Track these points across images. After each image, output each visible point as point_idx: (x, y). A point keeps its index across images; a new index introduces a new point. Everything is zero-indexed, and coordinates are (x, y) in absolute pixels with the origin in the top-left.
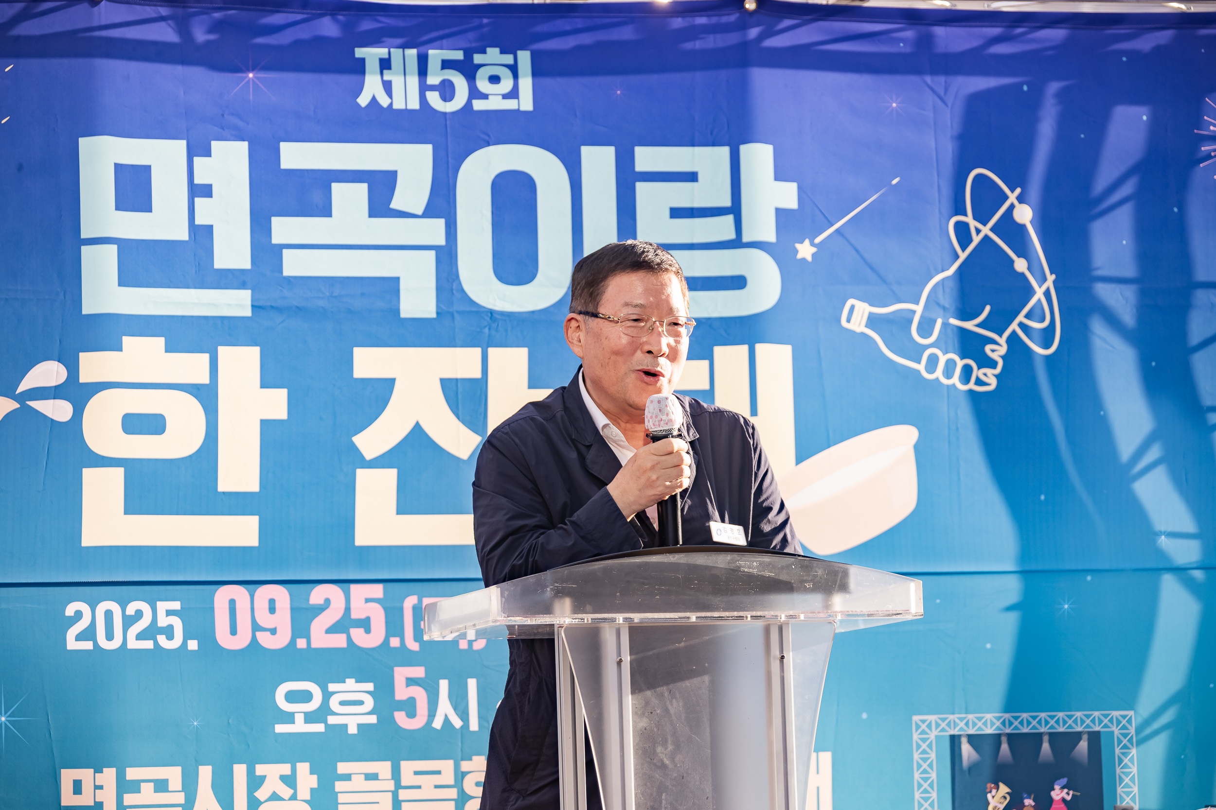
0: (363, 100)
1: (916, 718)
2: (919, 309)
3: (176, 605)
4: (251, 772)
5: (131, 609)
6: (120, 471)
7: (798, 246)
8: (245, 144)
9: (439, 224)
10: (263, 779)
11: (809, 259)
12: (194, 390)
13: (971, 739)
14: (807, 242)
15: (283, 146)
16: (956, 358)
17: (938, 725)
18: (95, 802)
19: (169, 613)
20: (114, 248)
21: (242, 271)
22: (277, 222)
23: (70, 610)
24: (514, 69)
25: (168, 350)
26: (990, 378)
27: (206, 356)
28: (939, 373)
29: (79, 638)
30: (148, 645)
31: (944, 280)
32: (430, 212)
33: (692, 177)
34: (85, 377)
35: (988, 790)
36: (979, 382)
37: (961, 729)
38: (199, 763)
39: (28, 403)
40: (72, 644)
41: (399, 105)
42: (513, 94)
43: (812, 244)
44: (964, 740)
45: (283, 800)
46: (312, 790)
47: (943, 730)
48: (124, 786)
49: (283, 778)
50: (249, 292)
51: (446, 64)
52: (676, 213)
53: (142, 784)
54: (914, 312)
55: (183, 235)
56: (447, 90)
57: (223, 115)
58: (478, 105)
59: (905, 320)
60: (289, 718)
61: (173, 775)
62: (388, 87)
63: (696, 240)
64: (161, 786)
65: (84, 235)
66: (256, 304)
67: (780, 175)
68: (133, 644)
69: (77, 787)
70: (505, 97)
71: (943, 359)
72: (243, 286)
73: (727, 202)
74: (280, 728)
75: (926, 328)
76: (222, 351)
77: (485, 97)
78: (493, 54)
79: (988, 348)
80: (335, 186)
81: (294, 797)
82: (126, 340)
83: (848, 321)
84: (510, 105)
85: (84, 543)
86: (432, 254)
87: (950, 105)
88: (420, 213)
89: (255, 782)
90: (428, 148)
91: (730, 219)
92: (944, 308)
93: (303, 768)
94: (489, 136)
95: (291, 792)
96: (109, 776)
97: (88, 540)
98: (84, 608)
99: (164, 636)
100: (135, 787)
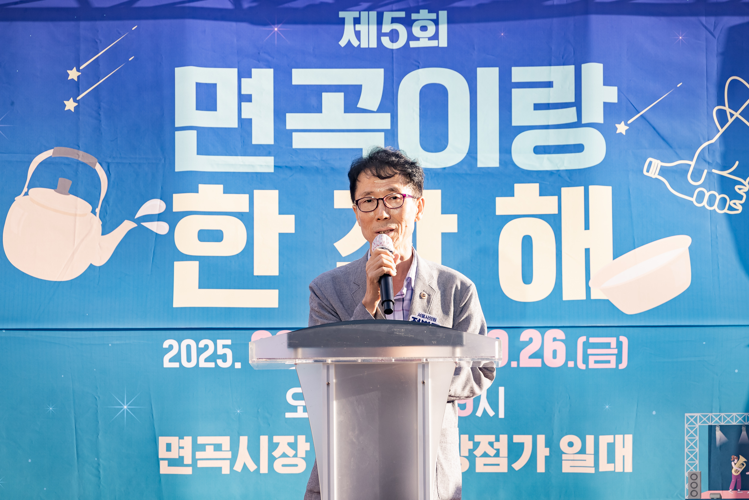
0: (343, 43)
1: (687, 415)
2: (693, 163)
3: (228, 342)
4: (270, 440)
5: (202, 344)
6: (196, 264)
7: (617, 125)
8: (271, 71)
9: (387, 117)
10: (277, 444)
11: (624, 133)
12: (239, 215)
13: (723, 428)
14: (623, 123)
15: (294, 71)
16: (716, 194)
17: (701, 419)
18: (179, 456)
19: (224, 346)
20: (194, 133)
21: (269, 146)
22: (289, 116)
23: (166, 345)
24: (436, 22)
25: (225, 192)
26: (738, 206)
27: (247, 196)
28: (705, 203)
29: (171, 360)
30: (212, 365)
31: (709, 145)
32: (381, 109)
33: (549, 85)
34: (176, 209)
35: (732, 460)
36: (731, 208)
37: (716, 422)
38: (240, 434)
39: (143, 224)
40: (167, 364)
41: (364, 45)
42: (435, 37)
43: (626, 124)
44: (718, 429)
45: (289, 457)
46: (306, 451)
47: (704, 422)
48: (197, 447)
49: (289, 444)
50: (272, 158)
51: (394, 20)
52: (538, 107)
53: (207, 447)
54: (690, 165)
55: (234, 124)
56: (394, 36)
57: (259, 53)
58: (413, 44)
59: (683, 171)
60: (294, 409)
61: (225, 441)
62: (358, 34)
63: (550, 123)
64: (218, 447)
65: (177, 125)
66: (277, 165)
67: (607, 82)
68: (203, 364)
69: (169, 447)
70: (430, 39)
71: (707, 194)
72: (269, 154)
73: (572, 100)
74: (288, 415)
75: (697, 175)
76: (256, 192)
77: (418, 39)
78: (424, 13)
79: (737, 188)
80: (324, 94)
81: (295, 456)
82: (201, 187)
83: (648, 171)
84: (434, 43)
85: (175, 305)
86: (382, 134)
87: (717, 38)
88: (375, 110)
89: (273, 446)
90: (381, 71)
91: (573, 110)
92: (709, 163)
93: (302, 439)
94: (419, 63)
95: (294, 452)
96: (187, 441)
97: (177, 303)
98: (174, 343)
99: (221, 360)
100: (202, 448)
